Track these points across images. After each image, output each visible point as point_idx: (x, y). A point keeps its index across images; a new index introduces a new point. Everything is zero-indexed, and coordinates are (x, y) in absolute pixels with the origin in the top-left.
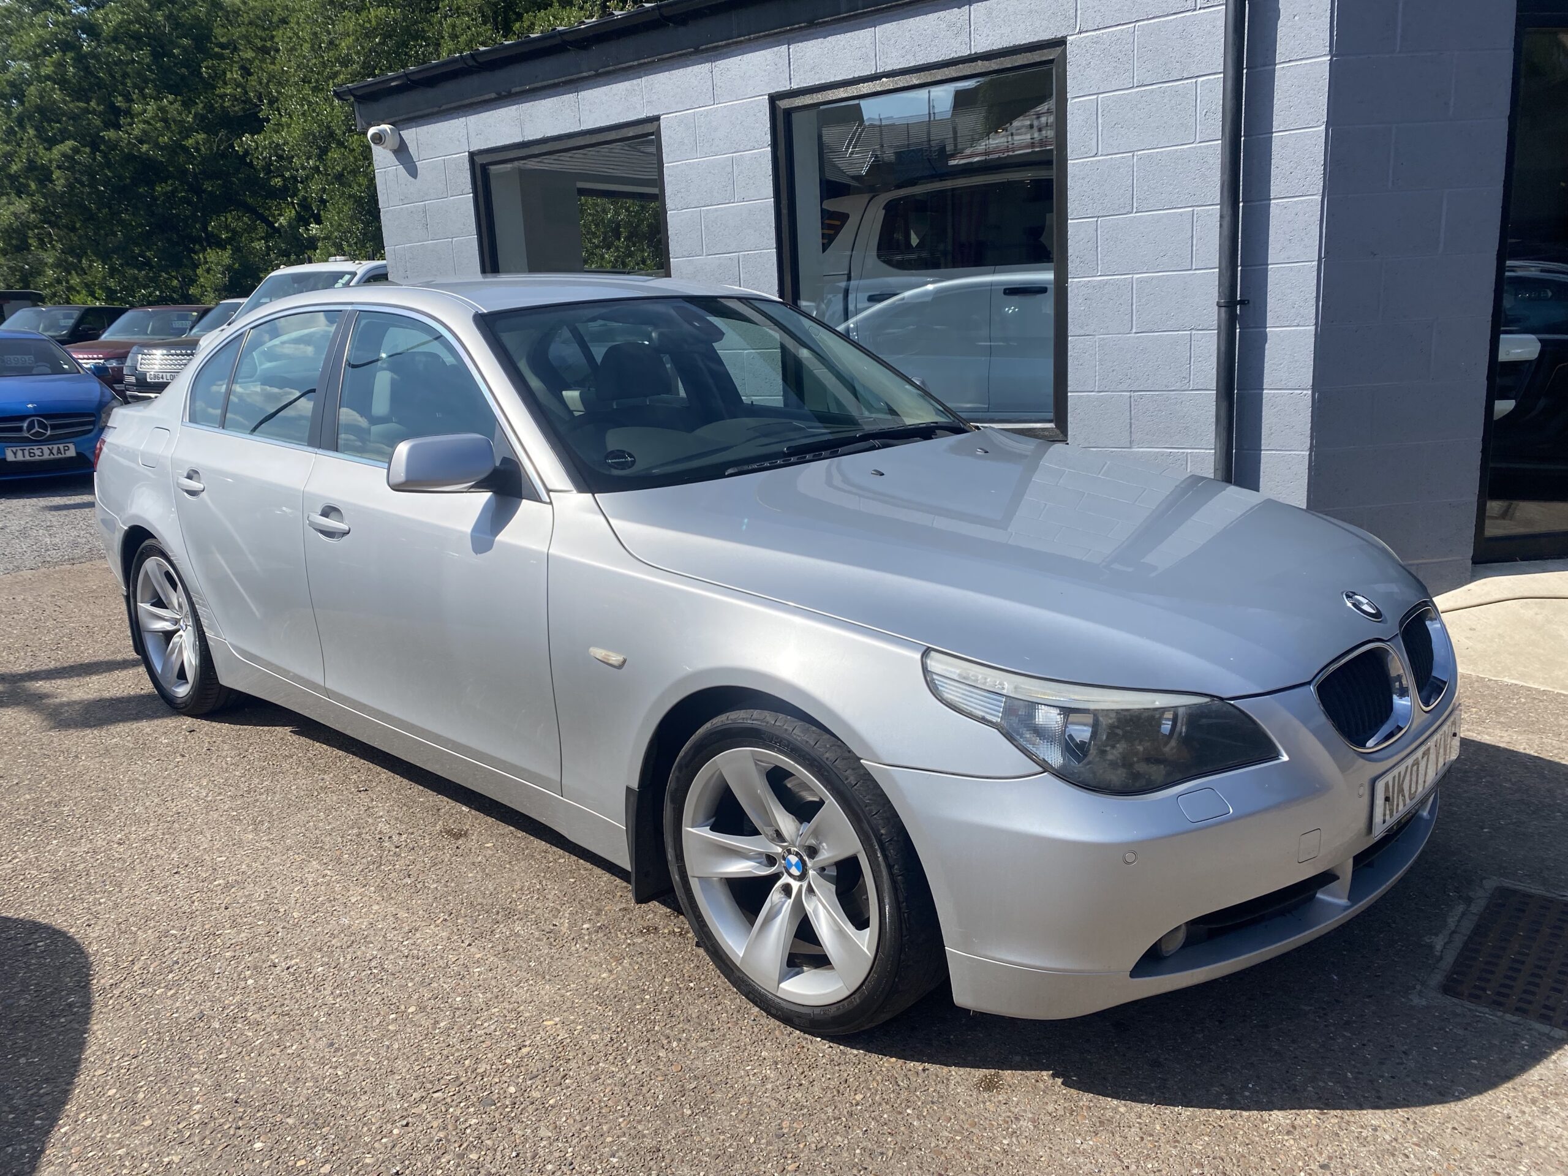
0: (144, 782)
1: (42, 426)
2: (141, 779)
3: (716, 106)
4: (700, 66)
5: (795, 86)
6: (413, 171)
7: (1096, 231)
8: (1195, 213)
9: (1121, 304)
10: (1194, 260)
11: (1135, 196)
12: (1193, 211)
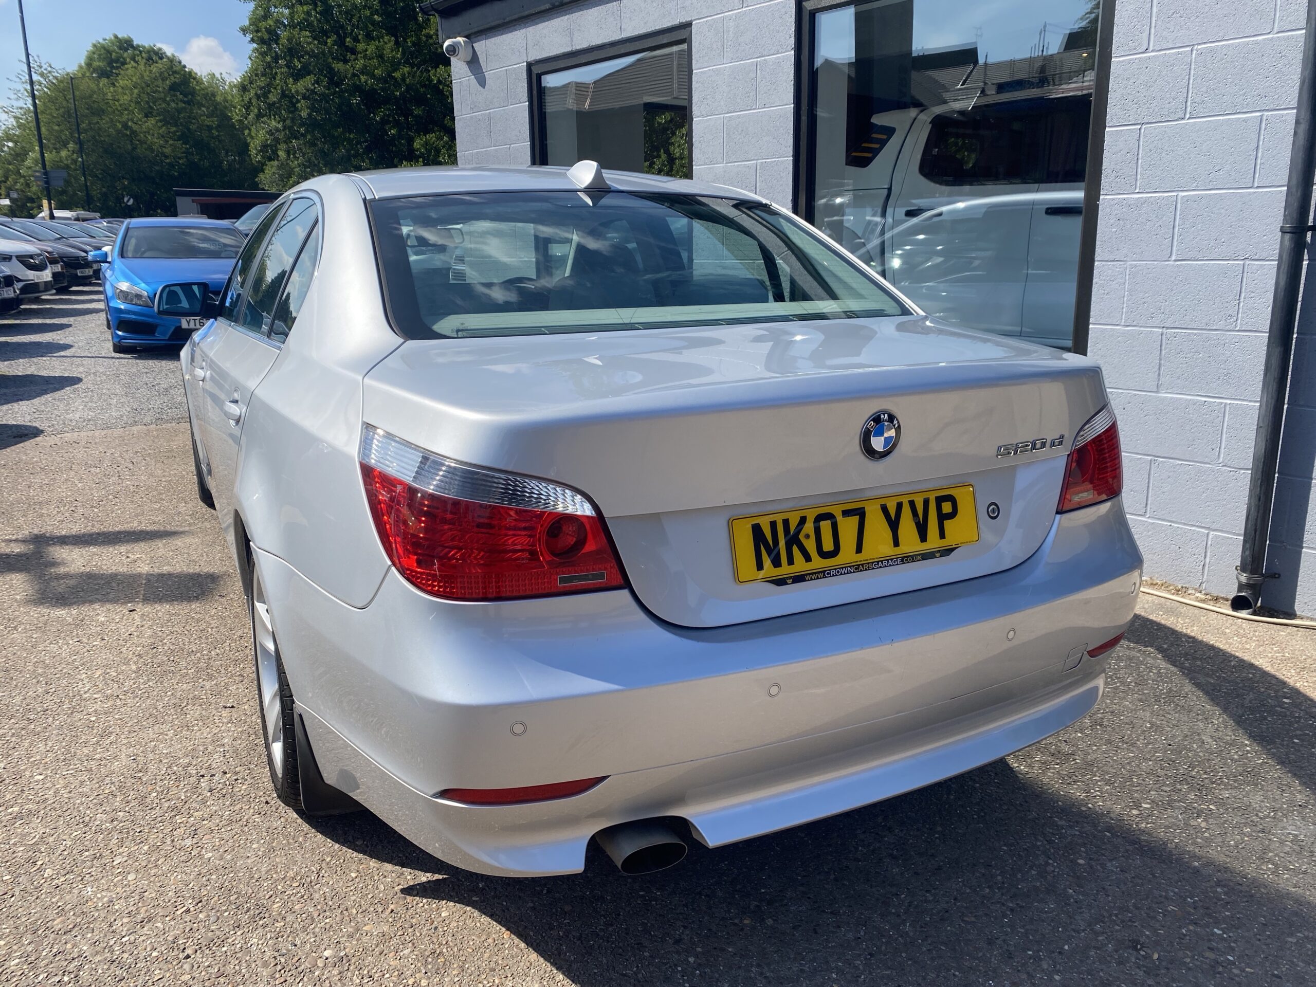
3: (744, 9)
6: (482, 83)
7: (1139, 140)
8: (1264, 118)
9: (1160, 226)
10: (1257, 175)
11: (1189, 99)
12: (1262, 116)
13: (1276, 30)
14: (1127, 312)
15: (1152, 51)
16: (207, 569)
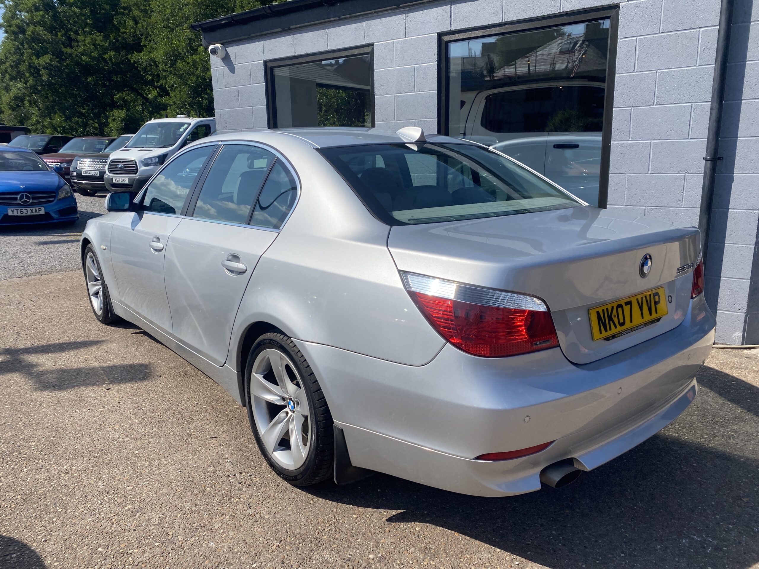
0: (80, 426)
1: (27, 197)
2: (79, 423)
3: (406, 38)
4: (398, 16)
5: (453, 28)
6: (232, 70)
7: (631, 115)
8: (693, 106)
9: (643, 157)
10: (690, 133)
11: (656, 96)
12: (692, 105)
13: (698, 64)
14: (627, 199)
15: (636, 72)
16: (136, 362)
